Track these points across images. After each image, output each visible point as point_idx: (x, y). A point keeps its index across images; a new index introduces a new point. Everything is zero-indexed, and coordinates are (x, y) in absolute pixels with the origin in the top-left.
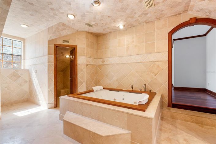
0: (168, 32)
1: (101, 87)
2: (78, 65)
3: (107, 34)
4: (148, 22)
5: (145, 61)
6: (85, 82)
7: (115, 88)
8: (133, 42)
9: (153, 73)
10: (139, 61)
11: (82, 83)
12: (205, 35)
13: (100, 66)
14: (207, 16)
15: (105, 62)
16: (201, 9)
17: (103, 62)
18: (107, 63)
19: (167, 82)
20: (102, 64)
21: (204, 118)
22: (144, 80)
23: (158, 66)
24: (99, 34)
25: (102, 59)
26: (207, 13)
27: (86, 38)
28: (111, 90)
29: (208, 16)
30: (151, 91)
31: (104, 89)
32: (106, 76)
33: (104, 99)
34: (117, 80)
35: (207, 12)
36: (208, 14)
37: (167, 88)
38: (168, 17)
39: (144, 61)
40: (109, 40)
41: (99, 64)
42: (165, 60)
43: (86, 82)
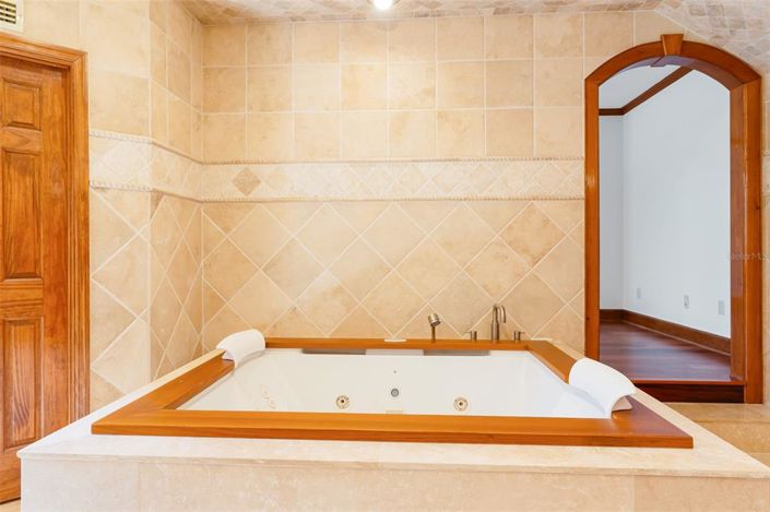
0: (585, 77)
1: (255, 338)
2: (91, 191)
3: (271, 22)
4: (506, 11)
5: (486, 194)
6: (147, 311)
7: (327, 337)
8: (430, 92)
9: (526, 250)
10: (461, 194)
11: (127, 319)
12: (621, 112)
13: (222, 209)
14: (717, 37)
15: (263, 184)
16: (714, 7)
17: (248, 183)
18: (275, 196)
19: (583, 290)
20: (240, 195)
21: (724, 425)
22: (485, 287)
23: (546, 222)
24: (228, 11)
25: (237, 170)
26: (724, 26)
27: (151, 19)
28: (312, 347)
29: (717, 40)
30: (522, 338)
31: (269, 345)
32: (265, 270)
33: (282, 407)
34: (338, 291)
35: (726, 23)
36: (724, 32)
37: (583, 319)
38: (587, 9)
39: (483, 195)
40: (289, 59)
41: (217, 197)
42: (573, 195)
43: (152, 309)
